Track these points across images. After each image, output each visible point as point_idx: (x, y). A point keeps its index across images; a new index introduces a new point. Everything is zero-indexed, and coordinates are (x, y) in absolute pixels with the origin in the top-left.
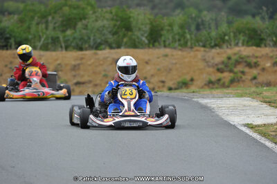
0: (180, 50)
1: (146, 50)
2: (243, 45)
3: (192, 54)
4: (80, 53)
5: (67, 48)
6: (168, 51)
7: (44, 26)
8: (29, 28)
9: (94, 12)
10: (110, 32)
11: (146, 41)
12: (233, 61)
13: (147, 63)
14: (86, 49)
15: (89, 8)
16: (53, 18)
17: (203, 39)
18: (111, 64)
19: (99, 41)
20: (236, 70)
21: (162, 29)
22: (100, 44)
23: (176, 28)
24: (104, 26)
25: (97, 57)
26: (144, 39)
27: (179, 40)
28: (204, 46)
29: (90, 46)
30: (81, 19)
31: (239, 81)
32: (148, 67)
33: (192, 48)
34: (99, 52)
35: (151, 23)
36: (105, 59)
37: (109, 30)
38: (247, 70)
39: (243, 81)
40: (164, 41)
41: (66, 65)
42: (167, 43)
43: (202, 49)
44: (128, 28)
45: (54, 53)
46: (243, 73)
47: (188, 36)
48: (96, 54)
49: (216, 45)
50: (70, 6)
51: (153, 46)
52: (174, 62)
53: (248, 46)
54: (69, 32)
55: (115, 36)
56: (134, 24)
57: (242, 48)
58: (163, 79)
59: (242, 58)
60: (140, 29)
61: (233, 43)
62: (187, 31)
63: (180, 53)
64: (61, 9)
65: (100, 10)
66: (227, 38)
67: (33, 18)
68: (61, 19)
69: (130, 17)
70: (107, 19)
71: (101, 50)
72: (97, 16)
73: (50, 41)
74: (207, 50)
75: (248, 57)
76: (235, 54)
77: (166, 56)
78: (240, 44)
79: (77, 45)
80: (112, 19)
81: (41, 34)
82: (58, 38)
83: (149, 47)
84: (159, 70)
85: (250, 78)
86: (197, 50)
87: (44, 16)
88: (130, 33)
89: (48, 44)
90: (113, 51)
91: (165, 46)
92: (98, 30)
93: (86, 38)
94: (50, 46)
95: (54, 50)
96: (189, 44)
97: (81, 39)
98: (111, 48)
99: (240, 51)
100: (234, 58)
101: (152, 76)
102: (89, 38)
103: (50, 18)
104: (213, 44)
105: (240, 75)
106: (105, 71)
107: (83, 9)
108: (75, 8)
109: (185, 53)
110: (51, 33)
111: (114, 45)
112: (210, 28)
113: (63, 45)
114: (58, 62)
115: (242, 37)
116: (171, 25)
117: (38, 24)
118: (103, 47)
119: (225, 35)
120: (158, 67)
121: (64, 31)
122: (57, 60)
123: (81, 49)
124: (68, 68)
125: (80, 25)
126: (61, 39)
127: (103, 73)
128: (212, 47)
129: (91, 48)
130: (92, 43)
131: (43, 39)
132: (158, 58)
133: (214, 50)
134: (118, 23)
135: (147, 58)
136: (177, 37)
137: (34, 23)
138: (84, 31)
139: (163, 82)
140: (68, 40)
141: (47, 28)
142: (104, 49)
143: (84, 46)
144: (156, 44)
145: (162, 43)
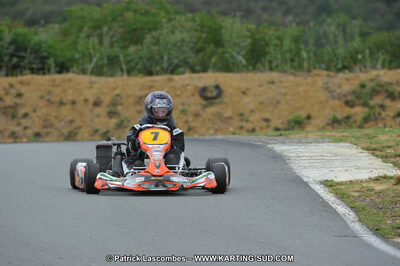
0: (293, 74)
1: (244, 75)
2: (383, 67)
3: (309, 80)
4: (149, 78)
5: (129, 72)
6: (274, 75)
7: (96, 40)
8: (75, 43)
9: (170, 20)
10: (192, 49)
11: (244, 62)
12: (368, 90)
13: (244, 93)
14: (157, 74)
15: (163, 14)
16: (110, 29)
17: (326, 58)
18: (193, 95)
19: (176, 61)
20: (372, 103)
21: (267, 44)
22: (177, 66)
23: (287, 43)
24: (183, 40)
25: (172, 84)
26: (240, 58)
27: (292, 60)
28: (328, 69)
29: (162, 68)
30: (150, 30)
31: (376, 119)
32: (246, 100)
33: (309, 71)
34: (176, 78)
35: (253, 36)
36: (185, 87)
37: (191, 45)
38: (388, 103)
39: (383, 119)
40: (270, 62)
41: (128, 96)
42: (274, 65)
43: (325, 73)
44: (218, 43)
45: (111, 80)
46: (382, 107)
47: (304, 55)
48: (171, 80)
49: (344, 68)
50: (135, 11)
51: (254, 68)
52: (283, 91)
53: (390, 68)
54: (132, 49)
55: (201, 55)
56: (226, 37)
57: (382, 72)
58: (268, 116)
59: (381, 86)
60: (235, 45)
61: (368, 64)
62: (302, 47)
63: (292, 78)
64: (122, 15)
65: (178, 17)
66: (360, 56)
67: (81, 28)
68: (121, 30)
69: (221, 28)
70: (188, 31)
71: (178, 74)
72: (173, 26)
73: (105, 61)
74: (332, 74)
75: (390, 84)
76: (371, 80)
77: (272, 83)
78: (379, 66)
79: (145, 67)
80: (196, 30)
81: (92, 51)
82: (117, 57)
83: (248, 70)
84: (261, 103)
85: (392, 114)
86: (317, 75)
87: (97, 27)
88: (220, 50)
89: (102, 66)
90: (195, 76)
91: (271, 69)
92: (174, 45)
93: (157, 57)
94: (105, 69)
95: (112, 75)
96: (306, 65)
97: (151, 58)
98: (194, 71)
99: (378, 76)
100: (370, 85)
101: (252, 111)
102: (162, 58)
103: (105, 29)
104: (340, 66)
105: (378, 110)
106: (183, 104)
107: (154, 15)
108: (142, 14)
109: (299, 79)
110: (106, 50)
111: (198, 68)
112: (336, 43)
113: (124, 67)
114: (117, 92)
115: (381, 57)
116: (279, 38)
117: (88, 37)
118: (180, 70)
119: (357, 53)
120: (261, 99)
121: (125, 47)
122: (114, 89)
123: (150, 73)
124: (131, 100)
125: (148, 39)
126: (121, 58)
127: (181, 108)
128: (339, 70)
129: (164, 71)
130: (165, 65)
131: (95, 60)
132: (261, 86)
133: (341, 75)
134: (204, 35)
135: (243, 85)
136: (288, 56)
137: (82, 35)
138: (154, 48)
139: (267, 120)
140: (132, 60)
141: (101, 43)
142: (183, 73)
143: (154, 69)
144: (259, 65)
145: (267, 64)
